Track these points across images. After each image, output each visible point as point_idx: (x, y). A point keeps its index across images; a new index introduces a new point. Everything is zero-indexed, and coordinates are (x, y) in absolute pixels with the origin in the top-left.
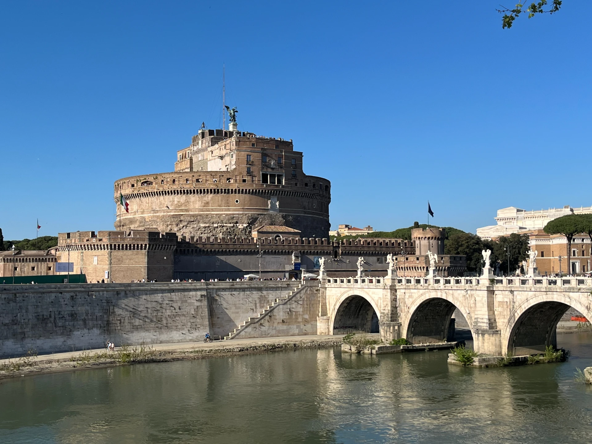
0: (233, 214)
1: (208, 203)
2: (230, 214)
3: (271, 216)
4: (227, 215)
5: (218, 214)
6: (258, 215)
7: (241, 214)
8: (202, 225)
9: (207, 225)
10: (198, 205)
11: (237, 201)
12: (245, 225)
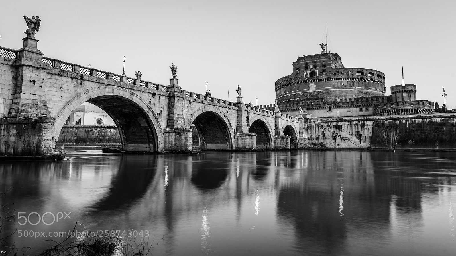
0: (293, 94)
1: (285, 91)
2: (292, 95)
3: (310, 93)
4: (291, 95)
5: (287, 96)
6: (304, 93)
7: (296, 94)
8: (283, 101)
9: (285, 101)
10: (283, 93)
11: (294, 88)
12: (297, 99)
